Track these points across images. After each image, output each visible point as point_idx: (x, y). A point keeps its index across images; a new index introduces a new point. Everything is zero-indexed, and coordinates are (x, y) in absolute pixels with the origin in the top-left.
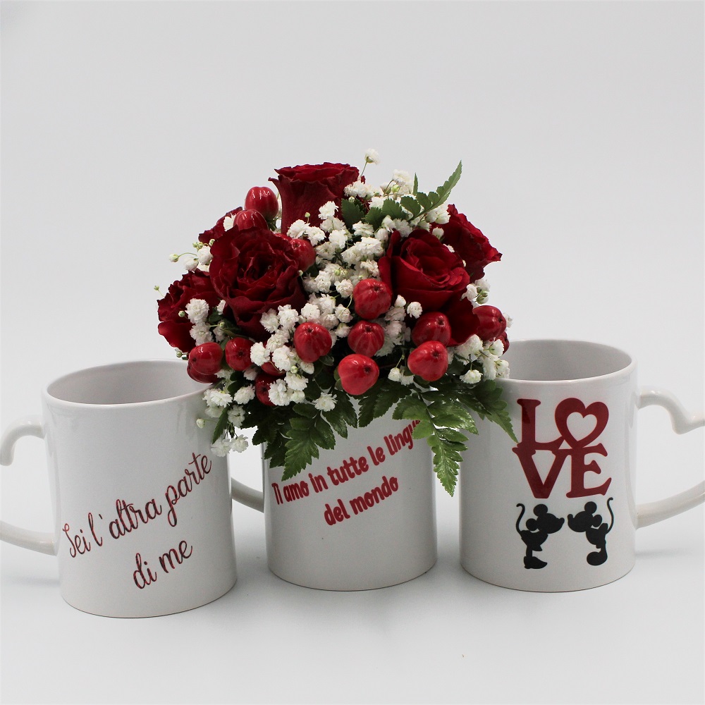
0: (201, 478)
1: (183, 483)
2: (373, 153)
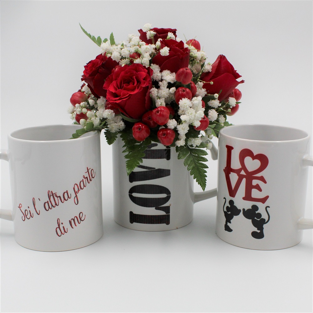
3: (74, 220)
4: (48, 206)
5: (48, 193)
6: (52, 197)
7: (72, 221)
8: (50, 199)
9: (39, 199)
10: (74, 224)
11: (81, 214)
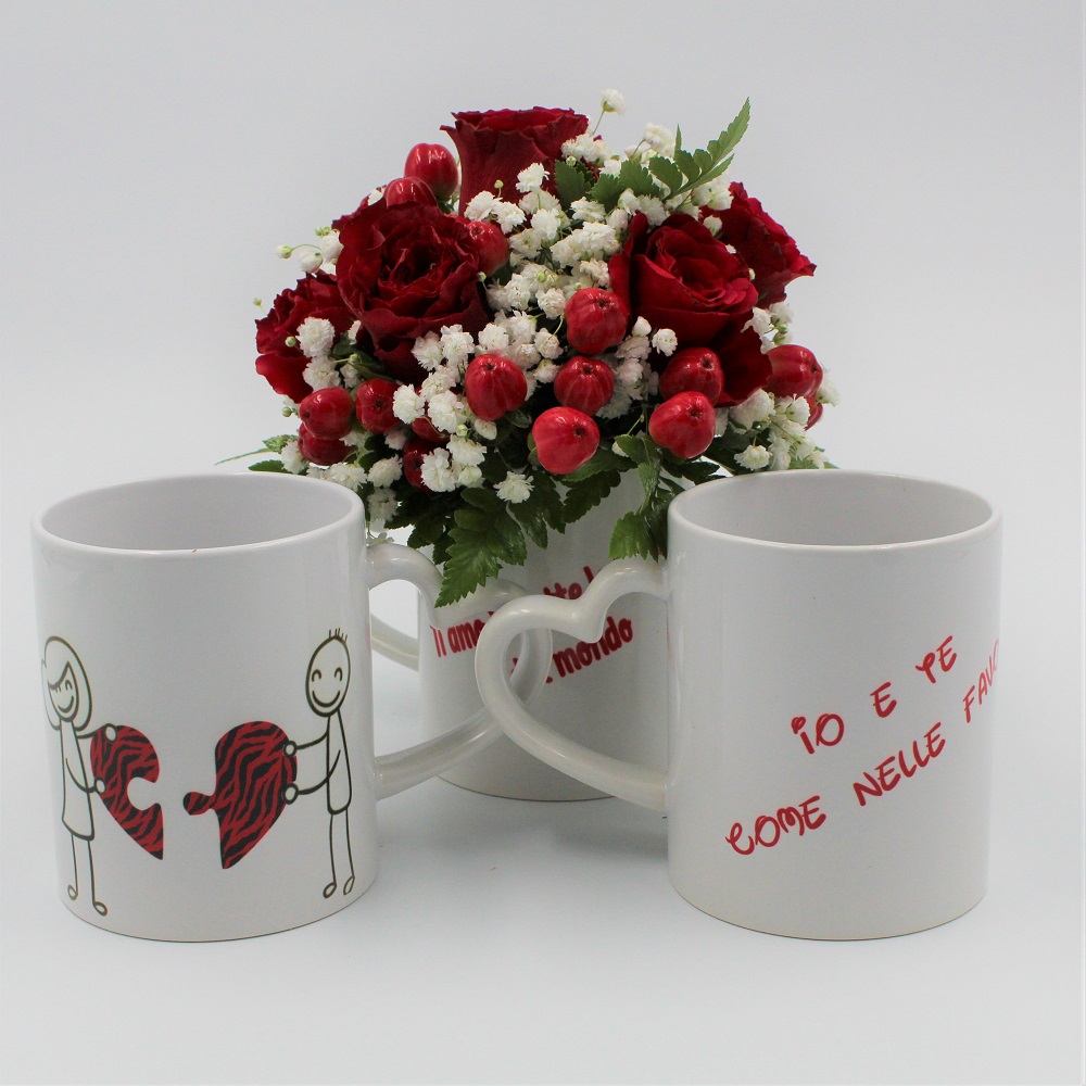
2: (614, 95)
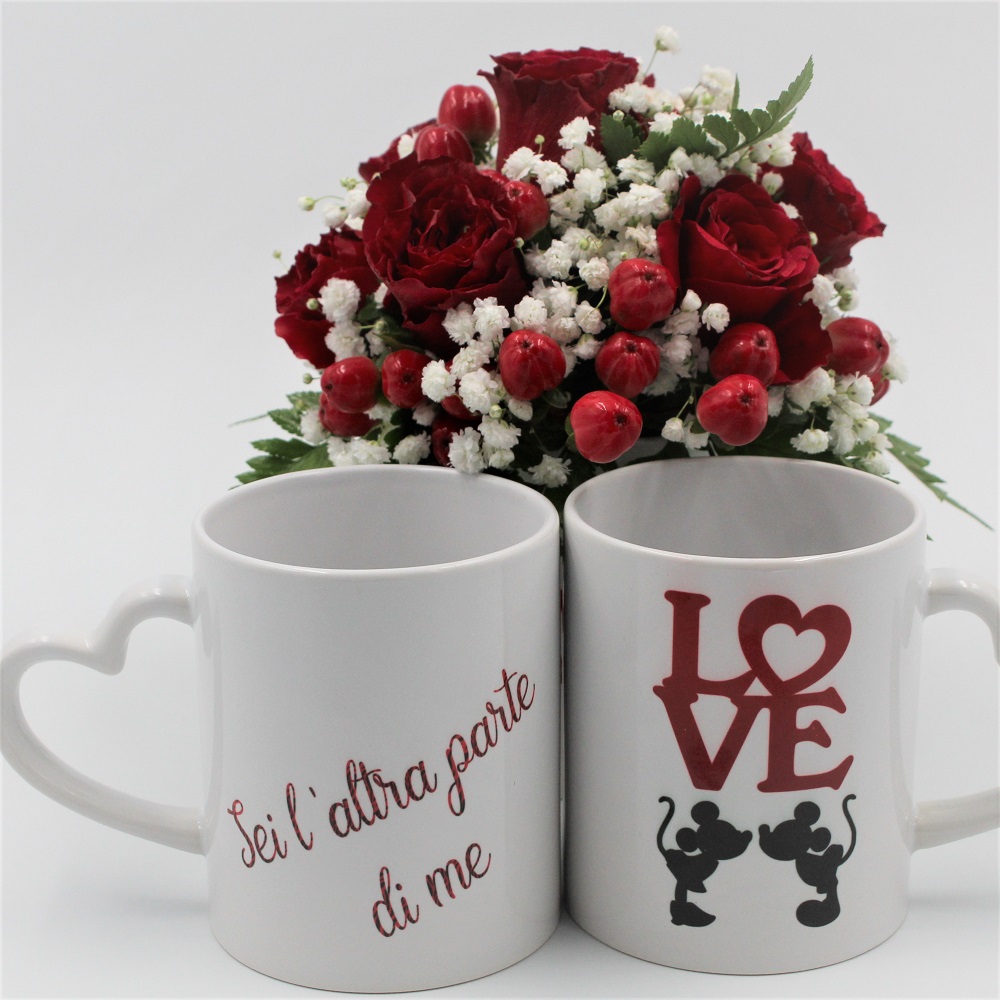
0: (515, 719)
1: (481, 730)
2: (667, 33)
3: (445, 874)
4: (347, 819)
5: (348, 768)
6: (361, 786)
7: (439, 880)
8: (353, 792)
9: (311, 789)
10: (446, 891)
11: (475, 850)
